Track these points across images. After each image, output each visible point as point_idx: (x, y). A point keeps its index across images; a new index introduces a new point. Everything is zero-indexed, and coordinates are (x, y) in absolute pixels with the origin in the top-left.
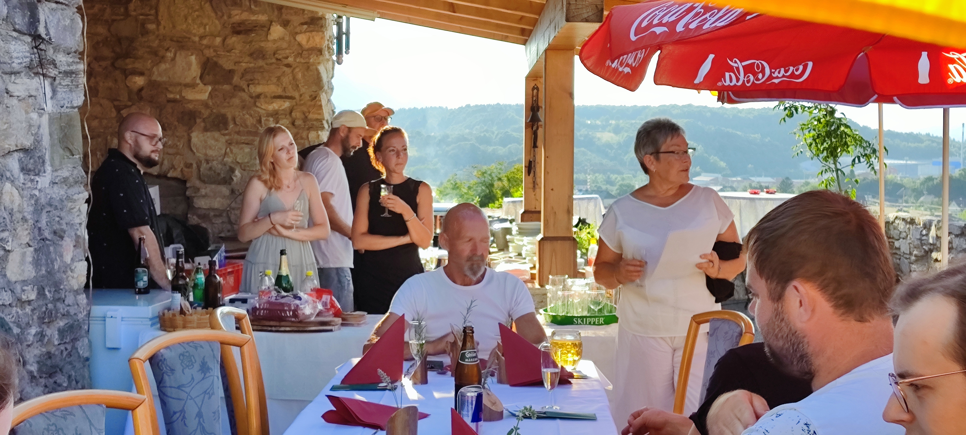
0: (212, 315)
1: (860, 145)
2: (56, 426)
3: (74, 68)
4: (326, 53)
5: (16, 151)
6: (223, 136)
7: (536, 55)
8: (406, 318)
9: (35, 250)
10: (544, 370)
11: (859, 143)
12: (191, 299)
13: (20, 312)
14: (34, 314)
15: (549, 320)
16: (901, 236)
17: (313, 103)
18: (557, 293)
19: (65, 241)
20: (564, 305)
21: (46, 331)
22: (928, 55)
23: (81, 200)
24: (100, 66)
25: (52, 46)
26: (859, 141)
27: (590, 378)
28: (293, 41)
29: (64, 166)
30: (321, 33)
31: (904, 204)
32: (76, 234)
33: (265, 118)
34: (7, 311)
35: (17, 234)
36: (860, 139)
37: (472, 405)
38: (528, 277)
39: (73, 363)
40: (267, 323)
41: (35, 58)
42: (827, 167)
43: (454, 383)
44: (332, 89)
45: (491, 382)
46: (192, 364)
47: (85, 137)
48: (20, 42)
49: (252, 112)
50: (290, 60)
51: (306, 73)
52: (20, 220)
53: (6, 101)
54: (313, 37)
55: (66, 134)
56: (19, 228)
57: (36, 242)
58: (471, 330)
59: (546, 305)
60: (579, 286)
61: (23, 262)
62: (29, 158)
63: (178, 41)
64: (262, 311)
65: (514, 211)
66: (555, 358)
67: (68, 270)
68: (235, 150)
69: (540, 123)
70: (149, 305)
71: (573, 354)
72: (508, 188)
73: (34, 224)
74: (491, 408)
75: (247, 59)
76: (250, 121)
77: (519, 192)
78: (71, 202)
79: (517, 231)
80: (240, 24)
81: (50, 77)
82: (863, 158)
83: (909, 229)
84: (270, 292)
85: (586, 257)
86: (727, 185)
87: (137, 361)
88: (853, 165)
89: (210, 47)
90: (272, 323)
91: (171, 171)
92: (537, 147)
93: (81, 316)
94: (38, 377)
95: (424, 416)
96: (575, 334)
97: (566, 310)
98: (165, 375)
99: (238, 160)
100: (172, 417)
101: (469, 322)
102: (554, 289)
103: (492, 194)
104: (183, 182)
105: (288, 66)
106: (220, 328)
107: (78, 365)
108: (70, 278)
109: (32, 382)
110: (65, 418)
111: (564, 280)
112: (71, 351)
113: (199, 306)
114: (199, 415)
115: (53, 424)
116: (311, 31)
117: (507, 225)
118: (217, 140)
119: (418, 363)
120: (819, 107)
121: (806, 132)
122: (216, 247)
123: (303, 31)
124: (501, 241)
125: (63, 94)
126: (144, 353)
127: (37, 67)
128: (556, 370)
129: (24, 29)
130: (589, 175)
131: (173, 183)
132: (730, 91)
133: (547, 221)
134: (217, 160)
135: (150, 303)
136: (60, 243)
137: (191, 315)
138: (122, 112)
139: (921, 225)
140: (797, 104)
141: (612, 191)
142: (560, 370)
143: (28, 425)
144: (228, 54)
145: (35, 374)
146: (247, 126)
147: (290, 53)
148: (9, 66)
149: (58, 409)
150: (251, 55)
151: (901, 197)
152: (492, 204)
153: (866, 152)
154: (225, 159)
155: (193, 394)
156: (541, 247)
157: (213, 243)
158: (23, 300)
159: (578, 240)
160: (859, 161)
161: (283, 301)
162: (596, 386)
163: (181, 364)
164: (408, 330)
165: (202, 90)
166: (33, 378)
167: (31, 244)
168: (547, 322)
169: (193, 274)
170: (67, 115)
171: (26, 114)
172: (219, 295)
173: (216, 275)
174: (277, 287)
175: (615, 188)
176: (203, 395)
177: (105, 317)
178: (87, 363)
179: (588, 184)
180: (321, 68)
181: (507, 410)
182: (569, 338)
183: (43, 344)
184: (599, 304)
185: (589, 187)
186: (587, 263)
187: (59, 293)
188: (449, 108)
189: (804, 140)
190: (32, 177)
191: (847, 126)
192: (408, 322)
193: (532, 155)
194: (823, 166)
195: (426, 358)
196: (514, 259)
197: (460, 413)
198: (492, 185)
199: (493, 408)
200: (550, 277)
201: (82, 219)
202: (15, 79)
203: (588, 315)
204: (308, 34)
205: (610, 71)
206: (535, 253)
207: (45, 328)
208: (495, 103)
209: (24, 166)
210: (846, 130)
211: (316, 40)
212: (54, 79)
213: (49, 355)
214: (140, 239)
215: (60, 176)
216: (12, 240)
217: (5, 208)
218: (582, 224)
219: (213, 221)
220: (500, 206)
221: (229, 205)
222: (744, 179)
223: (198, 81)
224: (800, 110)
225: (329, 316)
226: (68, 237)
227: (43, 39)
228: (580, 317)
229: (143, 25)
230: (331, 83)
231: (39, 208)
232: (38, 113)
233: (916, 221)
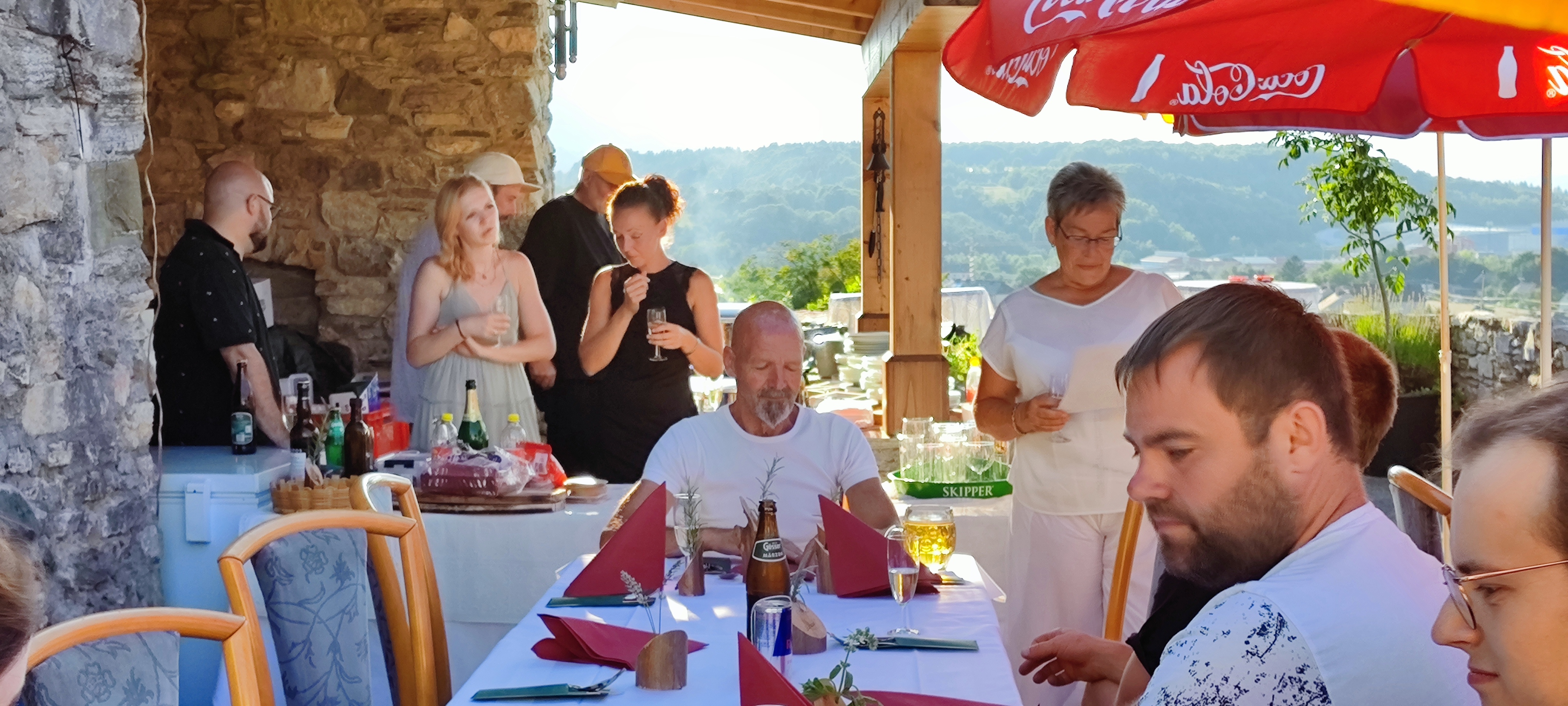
0: (354, 488)
1: (1411, 202)
2: (99, 667)
3: (126, 88)
4: (539, 61)
5: (35, 223)
6: (373, 198)
7: (878, 60)
8: (668, 488)
9: (70, 385)
10: (893, 571)
11: (1408, 198)
12: (323, 461)
13: (46, 485)
14: (68, 488)
15: (903, 490)
16: (1479, 349)
17: (518, 142)
18: (915, 446)
19: (117, 369)
20: (928, 465)
21: (88, 515)
22: (1514, 52)
23: (142, 302)
24: (173, 85)
25: (90, 53)
26: (1409, 196)
27: (969, 583)
28: (484, 41)
29: (113, 248)
30: (529, 29)
31: (1486, 298)
32: (134, 358)
33: (441, 168)
34: (24, 483)
35: (39, 360)
36: (1410, 191)
37: (774, 628)
38: (869, 421)
39: (133, 566)
40: (446, 500)
41: (63, 73)
42: (1357, 239)
43: (745, 592)
44: (549, 120)
45: (807, 593)
46: (321, 566)
47: (146, 202)
48: (38, 48)
49: (420, 158)
50: (481, 72)
51: (506, 94)
52: (44, 337)
53: (17, 144)
54: (517, 35)
55: (115, 195)
56: (42, 350)
57: (70, 371)
58: (771, 507)
59: (898, 466)
60: (952, 434)
61: (48, 403)
62: (56, 235)
63: (298, 45)
64: (438, 480)
65: (846, 315)
66: (910, 551)
67: (123, 415)
68: (393, 219)
69: (887, 172)
70: (255, 472)
71: (941, 544)
72: (840, 278)
73: (66, 342)
74: (806, 632)
75: (411, 72)
76: (417, 173)
77: (855, 284)
78: (126, 306)
79: (852, 347)
80: (398, 15)
81: (87, 104)
82: (1415, 222)
83: (1491, 337)
84: (450, 449)
85: (963, 389)
86: (1196, 270)
87: (231, 562)
88: (1399, 234)
89: (349, 54)
90: (454, 499)
91: (290, 255)
92: (883, 210)
93: (144, 491)
94: (77, 590)
95: (698, 647)
96: (944, 512)
97: (930, 475)
98: (277, 583)
99: (398, 236)
100: (290, 651)
101: (771, 494)
102: (911, 440)
103: (814, 287)
104: (309, 273)
105: (477, 82)
106: (368, 508)
107: (141, 570)
108: (126, 430)
109: (66, 597)
110: (114, 655)
111: (927, 426)
112: (130, 547)
113: (335, 473)
114: (335, 647)
115: (94, 664)
116: (514, 26)
117: (835, 337)
118: (364, 205)
119: (689, 561)
120: (1342, 140)
121: (1322, 181)
122: (365, 378)
123: (501, 25)
124: (826, 364)
125: (110, 131)
126: (243, 548)
127: (66, 87)
128: (912, 571)
129: (45, 26)
130: (972, 255)
131: (294, 275)
132: (1192, 113)
133: (900, 329)
134: (364, 236)
135: (258, 468)
136: (109, 372)
137: (323, 487)
138: (209, 160)
139: (1511, 331)
140: (1306, 136)
141: (1010, 281)
142: (918, 571)
143: (54, 665)
144: (380, 64)
145: (72, 585)
146: (411, 181)
147: (480, 62)
148: (21, 86)
149: (103, 639)
150: (417, 65)
151: (1479, 286)
152: (813, 304)
153: (1420, 213)
154: (377, 236)
155: (324, 614)
156: (891, 373)
157: (359, 372)
158: (50, 466)
159: (950, 360)
160: (1409, 228)
161: (471, 463)
162: (979, 596)
163: (304, 566)
164: (672, 510)
165: (338, 123)
166: (68, 590)
167: (62, 374)
168: (900, 493)
169: (325, 421)
170: (117, 165)
171: (50, 164)
172: (368, 455)
173: (362, 422)
174: (461, 441)
175: (1014, 277)
176: (340, 615)
177: (183, 492)
178: (157, 566)
179: (971, 270)
180: (532, 87)
181: (833, 636)
182: (935, 518)
183: (83, 536)
184: (984, 463)
185: (971, 275)
186: (966, 398)
187: (109, 453)
188: (742, 151)
189: (1318, 194)
190: (62, 267)
191: (1388, 172)
192: (672, 495)
193: (875, 224)
194: (1351, 237)
195: (700, 553)
196: (846, 392)
197: (755, 642)
198: (814, 274)
199: (810, 633)
200: (905, 420)
201: (143, 334)
202: (31, 108)
203: (967, 482)
204: (508, 30)
205: (993, 83)
206: (881, 383)
207: (87, 511)
208: (818, 141)
209: (49, 249)
210: (1387, 178)
211: (521, 40)
212: (95, 107)
213: (94, 554)
214: (239, 365)
215: (107, 264)
216: (31, 369)
217: (18, 316)
218: (957, 335)
219: (360, 336)
220: (825, 308)
221: (385, 310)
222: (1225, 260)
223: (332, 108)
224: (1312, 146)
225: (546, 487)
226: (122, 363)
227: (76, 42)
228: (954, 485)
229: (241, 20)
230: (548, 110)
231: (74, 316)
232: (70, 163)
233: (1503, 325)
